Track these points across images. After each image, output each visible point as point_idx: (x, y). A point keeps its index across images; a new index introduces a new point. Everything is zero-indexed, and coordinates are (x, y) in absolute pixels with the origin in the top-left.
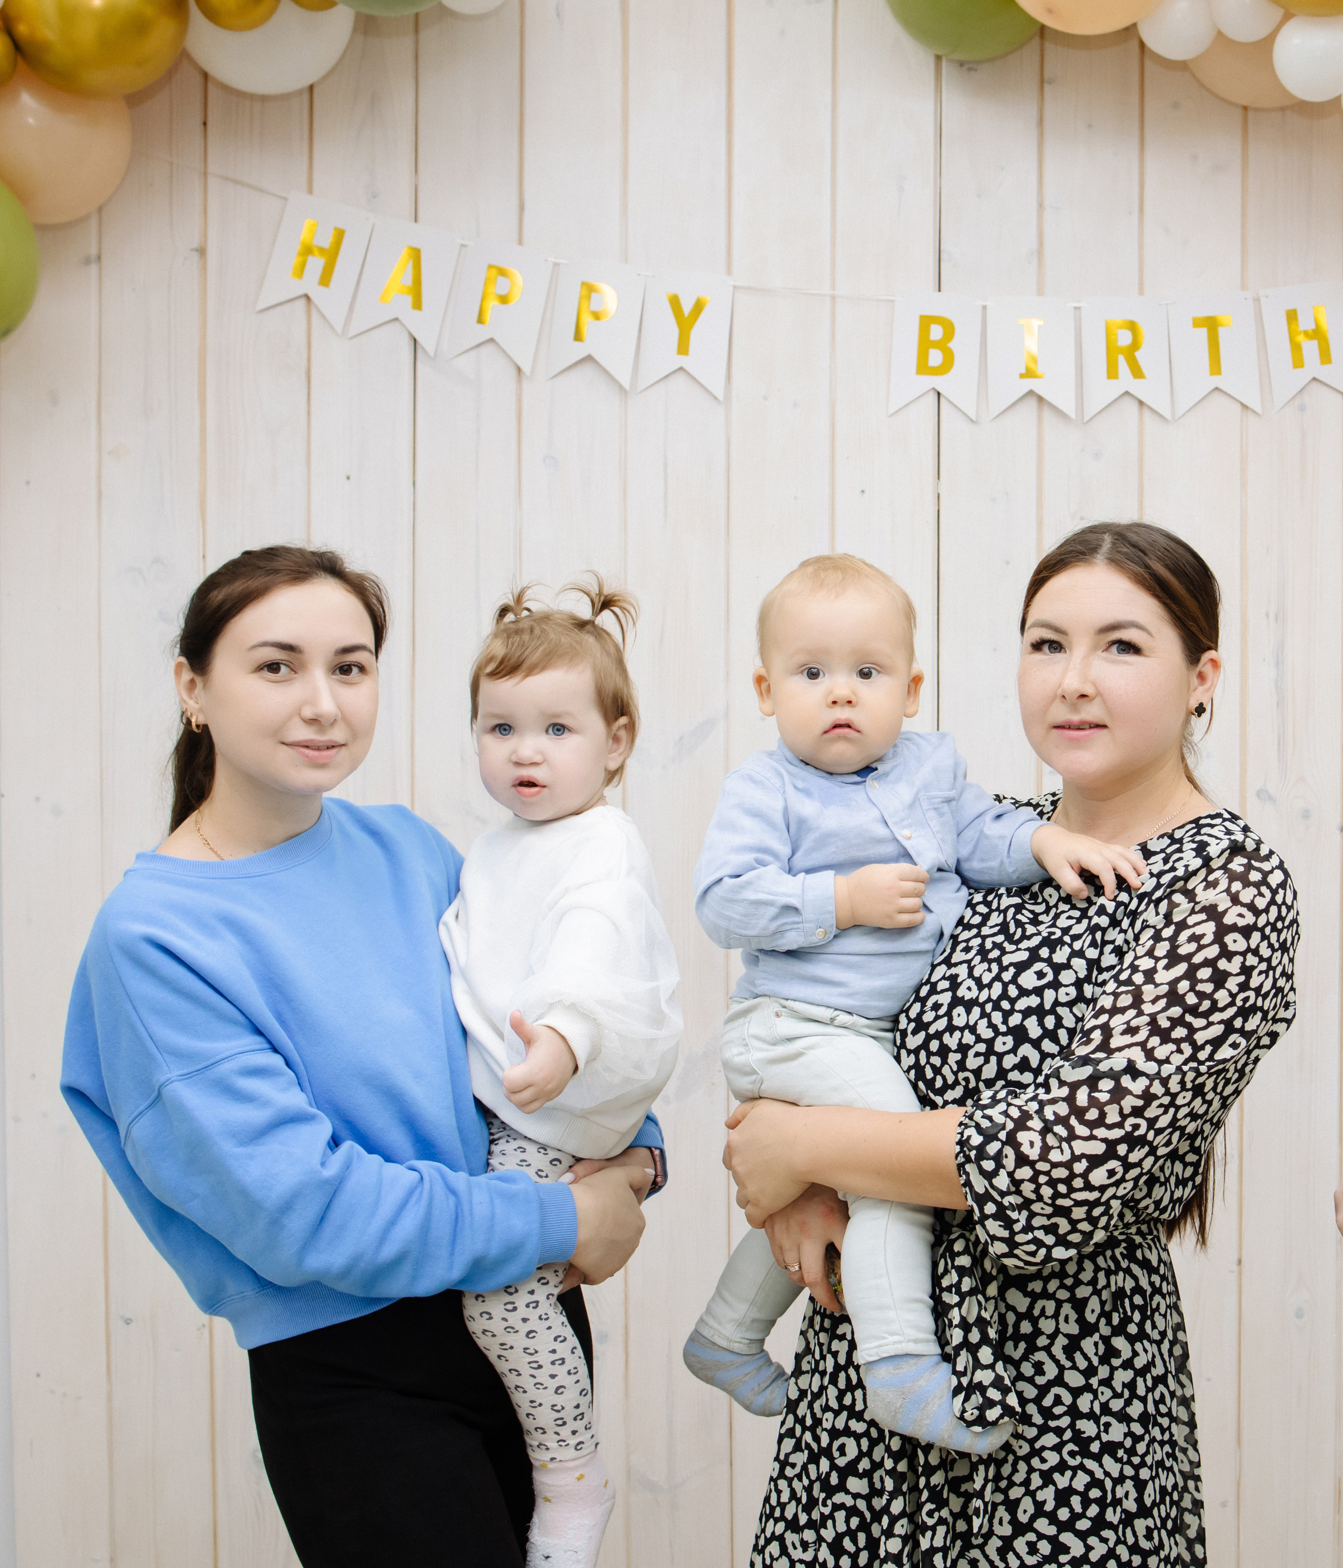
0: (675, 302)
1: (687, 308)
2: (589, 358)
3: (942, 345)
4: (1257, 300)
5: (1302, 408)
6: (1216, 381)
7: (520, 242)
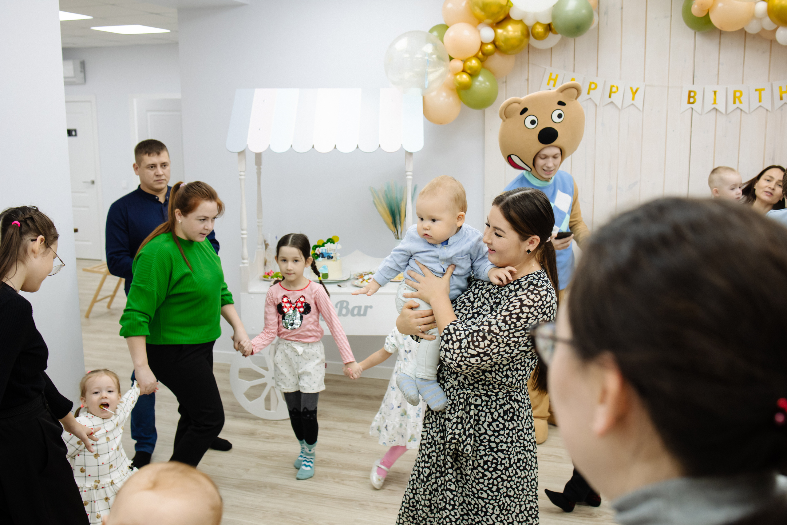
0: (631, 88)
1: (634, 90)
2: (612, 102)
3: (694, 97)
4: (772, 85)
5: (782, 110)
6: (760, 104)
7: (597, 76)
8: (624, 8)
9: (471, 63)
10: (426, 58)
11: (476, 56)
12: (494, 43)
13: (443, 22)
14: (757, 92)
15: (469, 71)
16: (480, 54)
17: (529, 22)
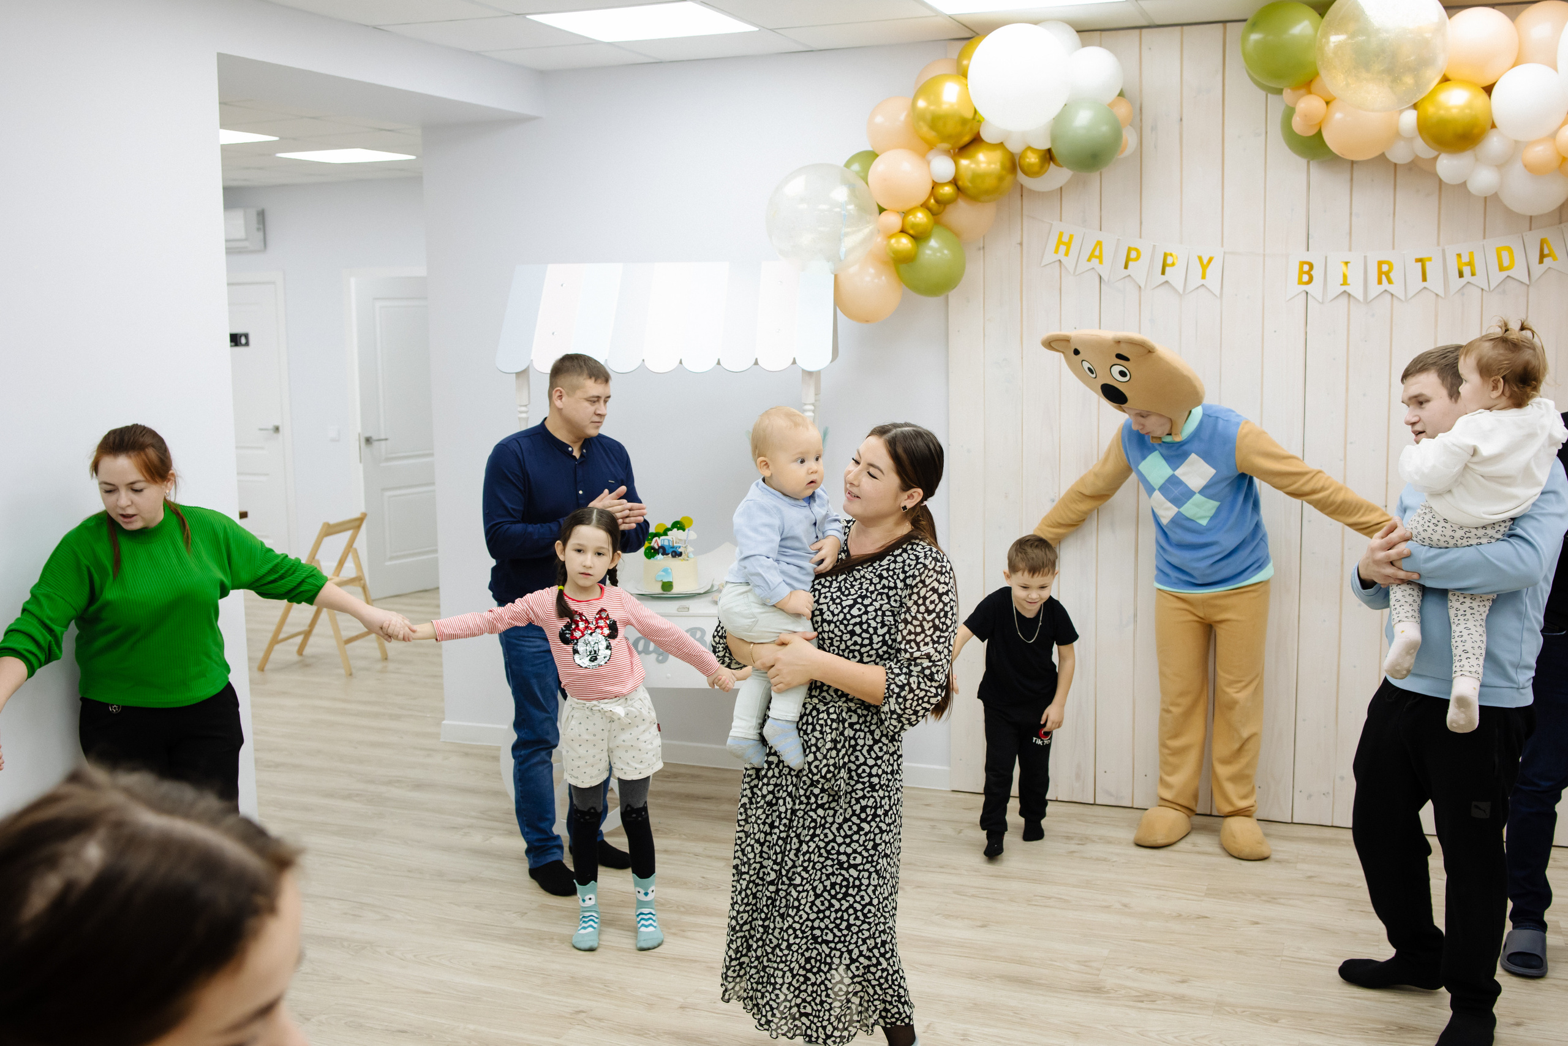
0: (1200, 258)
1: (1205, 261)
2: (1167, 282)
3: (1309, 273)
4: (1443, 251)
5: (1463, 294)
6: (1425, 284)
7: (1141, 237)
8: (1184, 119)
9: (915, 217)
10: (838, 210)
11: (925, 206)
12: (954, 182)
13: (868, 147)
14: (1420, 264)
15: (911, 232)
16: (932, 201)
17: (1015, 147)
